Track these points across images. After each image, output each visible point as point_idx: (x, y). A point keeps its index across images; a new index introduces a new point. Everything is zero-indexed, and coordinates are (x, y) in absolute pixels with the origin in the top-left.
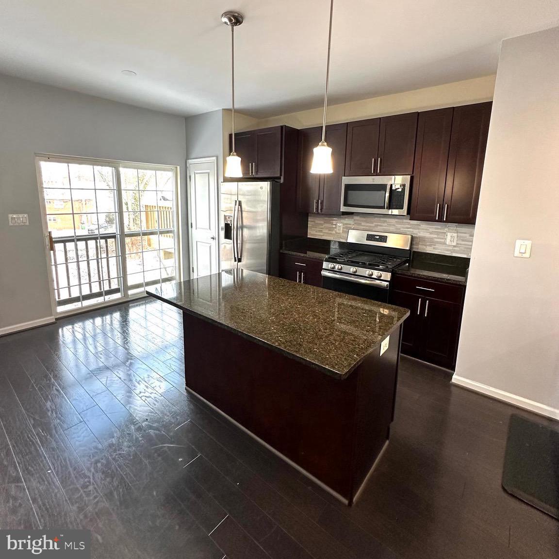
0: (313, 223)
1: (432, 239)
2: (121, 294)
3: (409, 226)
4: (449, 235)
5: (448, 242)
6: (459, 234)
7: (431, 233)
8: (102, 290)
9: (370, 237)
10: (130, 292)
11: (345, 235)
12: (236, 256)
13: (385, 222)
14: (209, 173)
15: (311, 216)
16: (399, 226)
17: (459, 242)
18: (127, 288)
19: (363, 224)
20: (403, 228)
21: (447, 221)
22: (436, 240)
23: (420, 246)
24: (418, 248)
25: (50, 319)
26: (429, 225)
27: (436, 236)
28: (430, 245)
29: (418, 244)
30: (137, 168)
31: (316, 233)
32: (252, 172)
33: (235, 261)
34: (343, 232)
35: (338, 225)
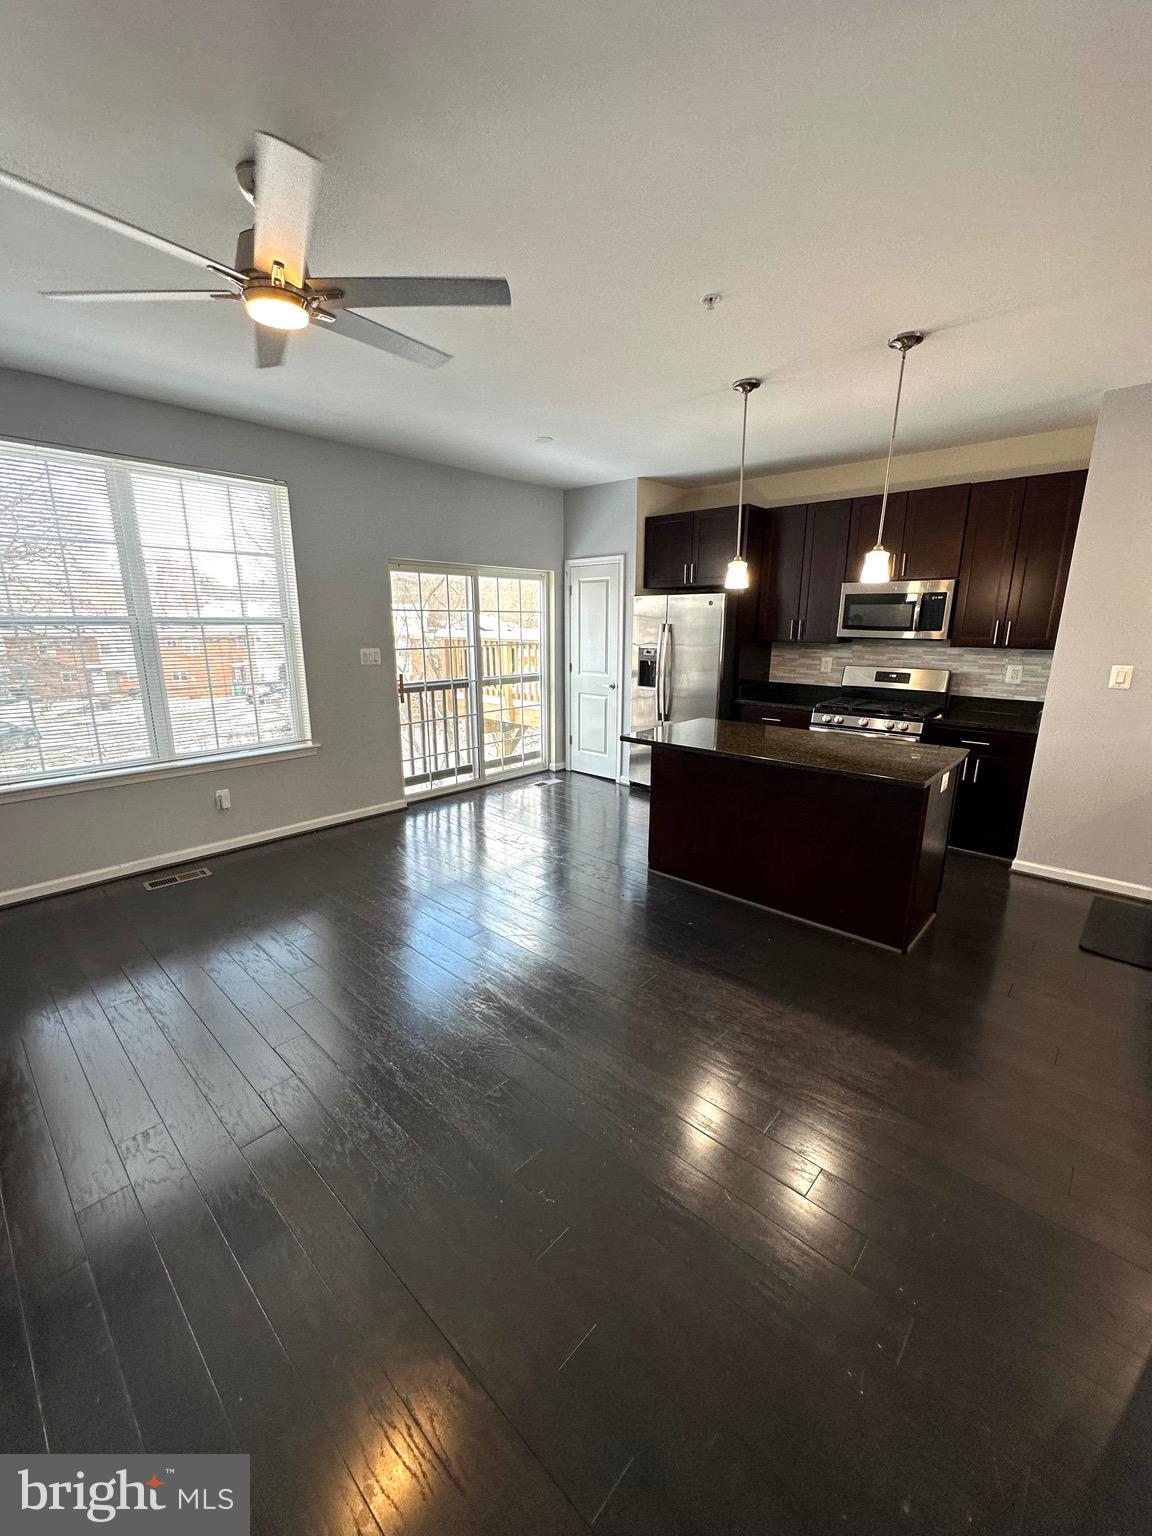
0: (781, 659)
1: (981, 676)
2: (474, 775)
3: (945, 658)
4: (1010, 668)
5: (1008, 679)
6: (1027, 667)
7: (980, 667)
8: (428, 772)
9: (881, 677)
10: (488, 772)
11: (837, 675)
12: (662, 711)
13: (906, 652)
14: (607, 581)
15: (775, 647)
16: (931, 657)
17: (1025, 679)
18: (483, 765)
19: (867, 656)
20: (934, 660)
21: (1010, 646)
22: (988, 677)
23: (962, 688)
24: (958, 691)
25: (400, 804)
26: (978, 653)
27: (988, 671)
29: (958, 685)
30: (497, 576)
31: (786, 675)
32: (688, 579)
33: (660, 719)
34: (833, 670)
35: (824, 660)
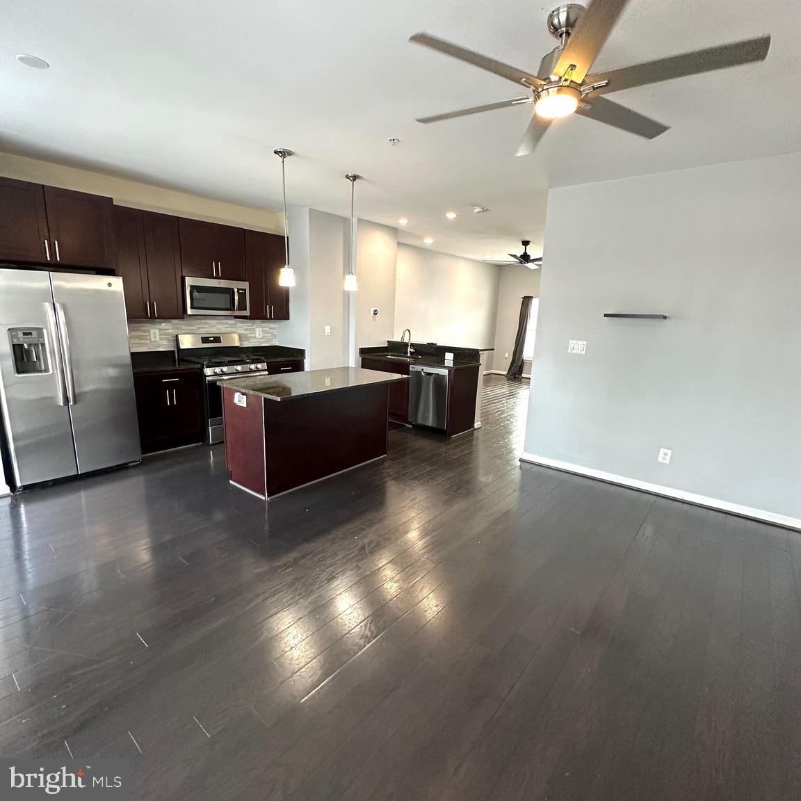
1: (246, 334)
4: (257, 330)
5: (257, 336)
6: (265, 329)
7: (246, 330)
9: (205, 340)
13: (206, 323)
16: (219, 326)
17: (264, 335)
21: (274, 318)
22: (249, 335)
26: (242, 322)
27: (250, 332)
28: (246, 341)
32: (53, 256)
33: (67, 403)
34: (160, 339)
35: (152, 331)
